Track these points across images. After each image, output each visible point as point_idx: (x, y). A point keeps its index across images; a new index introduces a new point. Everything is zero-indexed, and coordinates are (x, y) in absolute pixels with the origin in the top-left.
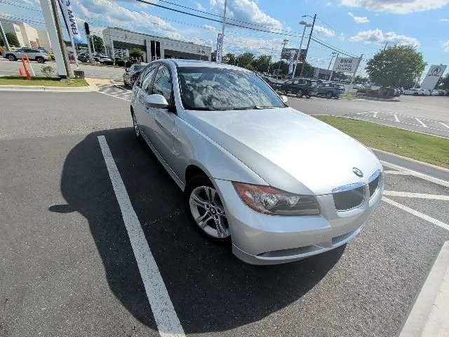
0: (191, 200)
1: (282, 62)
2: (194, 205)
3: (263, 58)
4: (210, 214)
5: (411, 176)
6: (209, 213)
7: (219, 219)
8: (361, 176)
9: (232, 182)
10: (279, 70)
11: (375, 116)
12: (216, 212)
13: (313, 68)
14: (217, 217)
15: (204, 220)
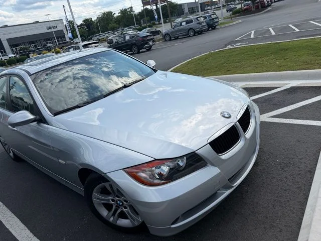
0: (94, 200)
1: (147, 9)
2: (99, 204)
3: (124, 12)
4: (118, 207)
5: (292, 88)
6: (116, 206)
7: (128, 209)
8: (230, 117)
9: (123, 169)
10: (146, 19)
11: (252, 36)
12: (123, 203)
13: (181, 5)
14: (125, 208)
15: (114, 214)
